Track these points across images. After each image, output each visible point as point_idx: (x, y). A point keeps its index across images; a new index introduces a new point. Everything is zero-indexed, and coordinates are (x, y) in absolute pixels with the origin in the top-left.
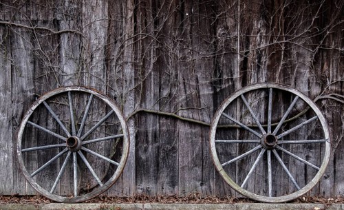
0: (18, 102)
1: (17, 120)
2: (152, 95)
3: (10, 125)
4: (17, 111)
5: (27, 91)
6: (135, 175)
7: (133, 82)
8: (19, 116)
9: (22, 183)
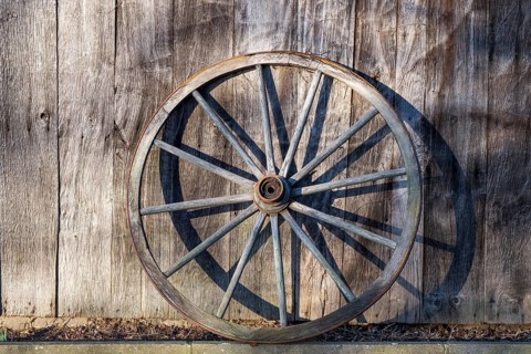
0: (129, 90)
1: (126, 134)
2: (472, 69)
3: (107, 145)
4: (127, 112)
5: (152, 65)
6: (420, 267)
7: (424, 38)
8: (131, 126)
9: (132, 289)
